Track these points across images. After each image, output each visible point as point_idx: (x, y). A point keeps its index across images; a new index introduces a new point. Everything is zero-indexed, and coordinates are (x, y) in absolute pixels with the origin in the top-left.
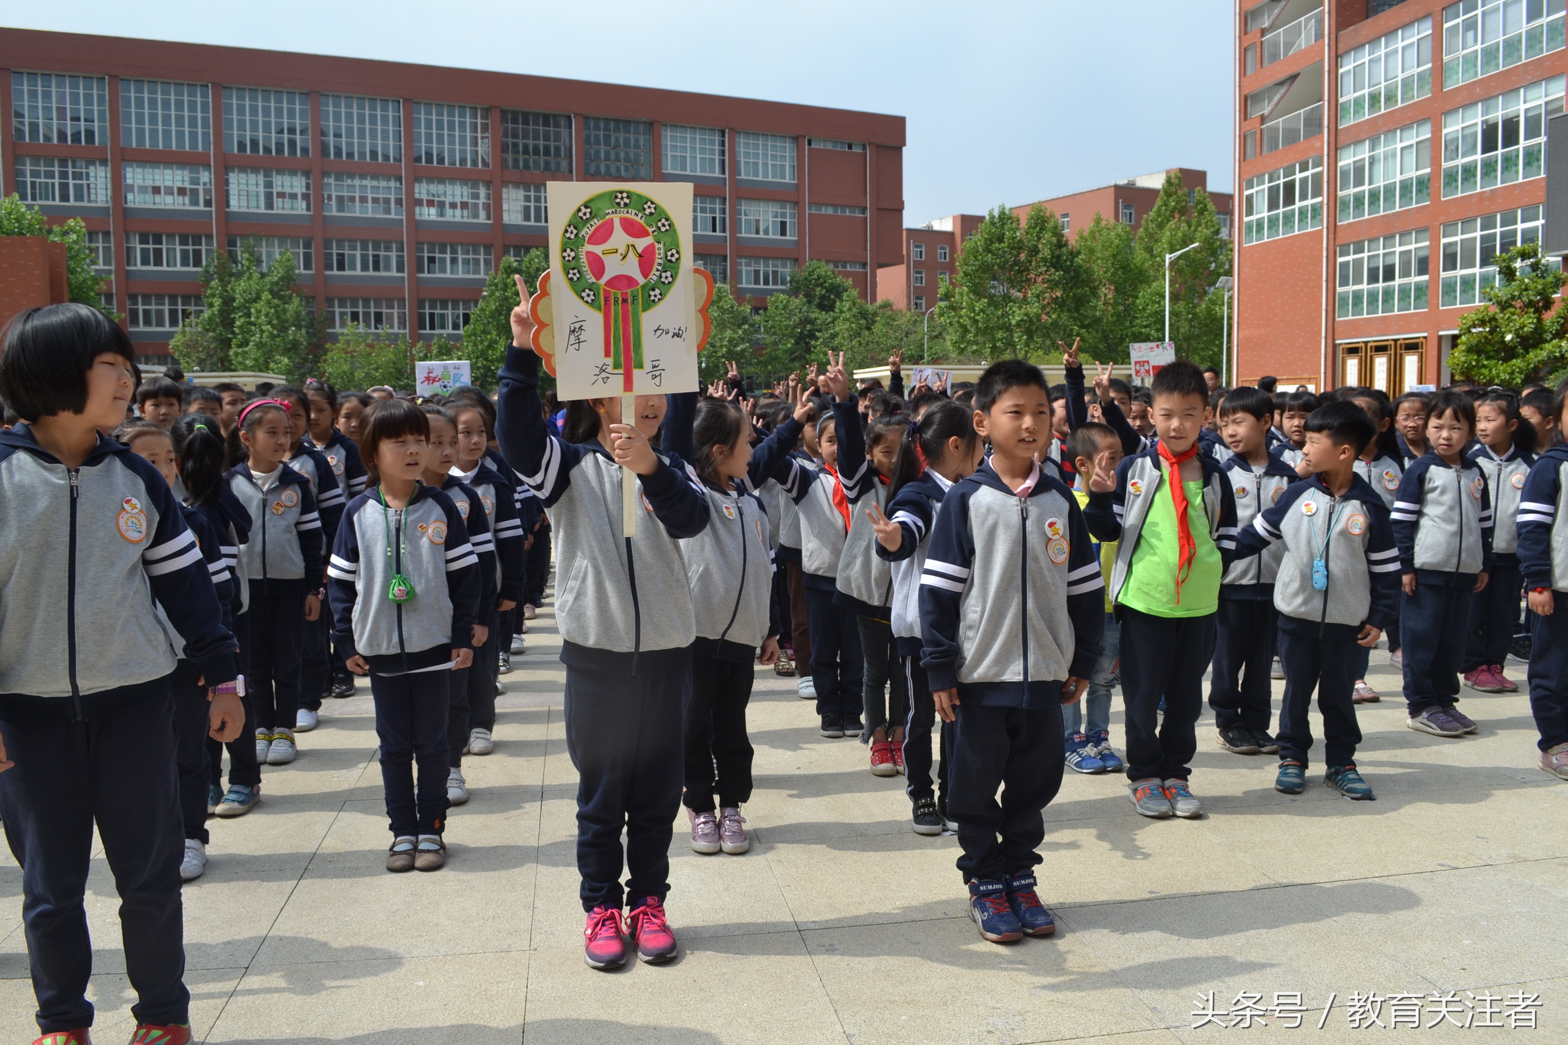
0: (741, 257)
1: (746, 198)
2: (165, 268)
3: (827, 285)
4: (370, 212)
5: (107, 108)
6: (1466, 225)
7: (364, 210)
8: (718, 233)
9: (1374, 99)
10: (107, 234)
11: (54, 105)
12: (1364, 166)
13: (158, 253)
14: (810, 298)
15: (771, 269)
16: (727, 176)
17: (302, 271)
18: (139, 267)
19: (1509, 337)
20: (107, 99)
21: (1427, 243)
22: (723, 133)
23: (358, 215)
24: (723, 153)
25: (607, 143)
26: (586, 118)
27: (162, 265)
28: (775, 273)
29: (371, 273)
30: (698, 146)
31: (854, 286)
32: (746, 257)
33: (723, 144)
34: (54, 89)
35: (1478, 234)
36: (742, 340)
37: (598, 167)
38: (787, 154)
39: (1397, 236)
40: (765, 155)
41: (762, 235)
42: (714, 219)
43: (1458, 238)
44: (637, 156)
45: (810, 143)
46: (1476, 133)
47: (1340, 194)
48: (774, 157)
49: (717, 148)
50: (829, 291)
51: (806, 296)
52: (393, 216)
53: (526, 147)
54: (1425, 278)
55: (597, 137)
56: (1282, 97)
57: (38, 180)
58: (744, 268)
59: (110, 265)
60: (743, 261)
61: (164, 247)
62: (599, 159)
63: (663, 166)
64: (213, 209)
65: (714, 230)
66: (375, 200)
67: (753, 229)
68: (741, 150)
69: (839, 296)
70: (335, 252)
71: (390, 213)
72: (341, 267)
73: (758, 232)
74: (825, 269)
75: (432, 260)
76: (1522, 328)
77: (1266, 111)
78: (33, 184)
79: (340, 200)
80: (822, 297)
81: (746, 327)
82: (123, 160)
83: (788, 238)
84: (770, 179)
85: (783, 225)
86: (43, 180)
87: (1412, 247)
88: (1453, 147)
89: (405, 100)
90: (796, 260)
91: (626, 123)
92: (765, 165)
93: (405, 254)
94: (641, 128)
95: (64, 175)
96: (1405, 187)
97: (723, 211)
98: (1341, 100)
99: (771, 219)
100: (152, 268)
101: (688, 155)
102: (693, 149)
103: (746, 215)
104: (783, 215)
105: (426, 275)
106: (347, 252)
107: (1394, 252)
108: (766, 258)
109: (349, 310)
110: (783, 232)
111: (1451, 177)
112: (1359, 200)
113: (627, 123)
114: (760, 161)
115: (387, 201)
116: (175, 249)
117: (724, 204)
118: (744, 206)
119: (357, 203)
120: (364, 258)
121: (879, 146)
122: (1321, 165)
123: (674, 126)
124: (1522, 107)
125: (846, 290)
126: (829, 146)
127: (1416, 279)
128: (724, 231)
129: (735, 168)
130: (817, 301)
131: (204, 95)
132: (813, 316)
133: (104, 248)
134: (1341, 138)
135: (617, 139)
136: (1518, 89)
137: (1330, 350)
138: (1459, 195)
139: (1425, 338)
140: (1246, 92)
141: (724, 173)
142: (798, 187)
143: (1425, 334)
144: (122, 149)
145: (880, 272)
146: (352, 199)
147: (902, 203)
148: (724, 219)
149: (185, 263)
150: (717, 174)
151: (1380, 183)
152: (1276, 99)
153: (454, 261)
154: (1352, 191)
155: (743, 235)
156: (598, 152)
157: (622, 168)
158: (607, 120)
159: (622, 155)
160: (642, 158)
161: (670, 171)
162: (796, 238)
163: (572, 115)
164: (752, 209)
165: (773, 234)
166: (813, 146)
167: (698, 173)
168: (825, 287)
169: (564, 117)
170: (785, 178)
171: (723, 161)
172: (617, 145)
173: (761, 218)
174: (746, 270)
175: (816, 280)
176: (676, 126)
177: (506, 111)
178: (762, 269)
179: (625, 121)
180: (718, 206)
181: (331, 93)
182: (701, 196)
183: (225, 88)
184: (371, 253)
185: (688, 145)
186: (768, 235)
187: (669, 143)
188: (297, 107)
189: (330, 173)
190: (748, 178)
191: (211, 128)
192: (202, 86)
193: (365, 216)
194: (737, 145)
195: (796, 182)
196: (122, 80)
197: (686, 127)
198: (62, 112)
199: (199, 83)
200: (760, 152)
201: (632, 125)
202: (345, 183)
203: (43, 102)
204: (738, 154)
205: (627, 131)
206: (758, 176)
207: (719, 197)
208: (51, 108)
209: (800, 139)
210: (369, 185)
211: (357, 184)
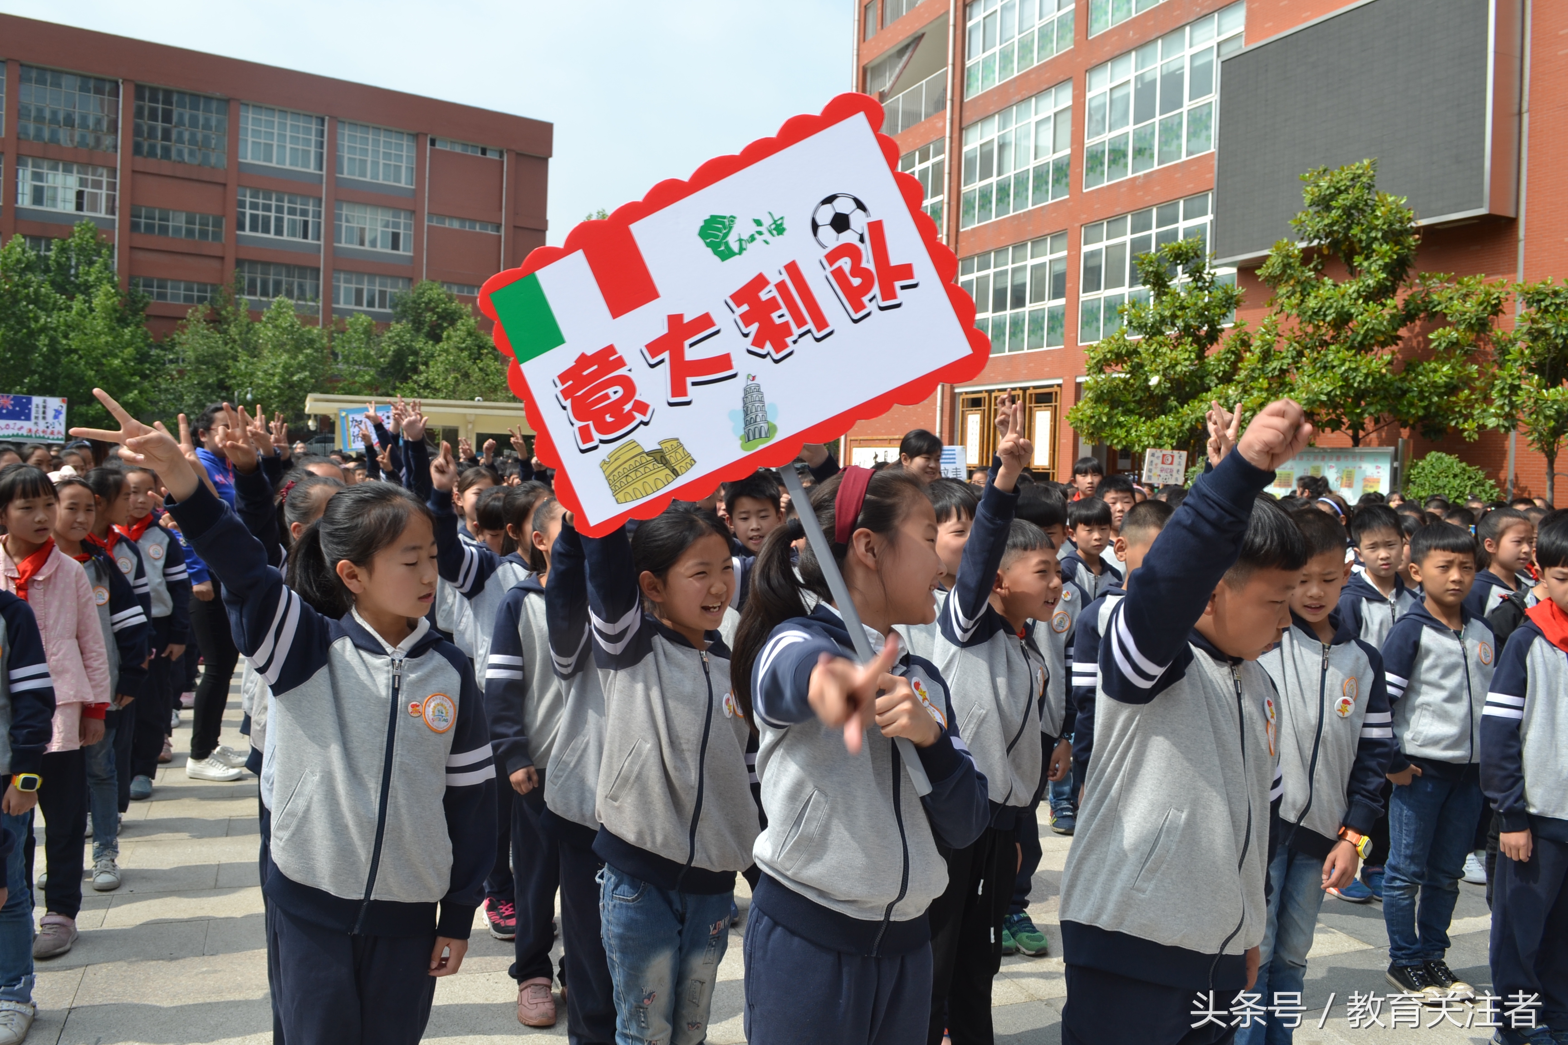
0: (339, 271)
1: (347, 202)
3: (439, 310)
6: (1114, 226)
8: (310, 241)
9: (1006, 57)
12: (992, 151)
14: (418, 323)
15: (377, 288)
16: (324, 172)
19: (1154, 380)
21: (1064, 253)
24: (321, 145)
25: (167, 117)
26: (140, 87)
28: (383, 294)
30: (288, 134)
32: (346, 272)
33: (321, 134)
35: (1127, 238)
36: (302, 368)
37: (152, 147)
38: (404, 154)
39: (1029, 244)
40: (376, 152)
41: (367, 247)
42: (305, 223)
43: (1101, 245)
44: (207, 139)
45: (433, 143)
46: (1128, 95)
47: (964, 189)
48: (387, 156)
49: (313, 138)
50: (441, 317)
51: (414, 322)
53: (54, 113)
54: (1062, 301)
55: (154, 111)
56: (905, 67)
58: (343, 285)
60: (342, 276)
62: (155, 137)
63: (241, 154)
65: (305, 236)
67: (357, 239)
68: (345, 142)
69: (452, 323)
73: (362, 243)
74: (437, 292)
76: (1173, 366)
77: (886, 87)
80: (432, 325)
81: (309, 351)
83: (401, 252)
84: (381, 181)
85: (395, 237)
87: (1046, 259)
88: (1099, 117)
90: (411, 280)
91: (195, 99)
92: (375, 164)
94: (214, 105)
96: (1040, 175)
97: (318, 215)
98: (968, 64)
101: (275, 143)
102: (282, 137)
103: (347, 221)
104: (396, 225)
107: (1025, 267)
108: (372, 275)
110: (395, 245)
111: (1095, 159)
112: (985, 195)
113: (195, 96)
114: (369, 159)
117: (320, 206)
118: (345, 211)
121: (518, 154)
122: (944, 152)
123: (258, 107)
124: (1188, 52)
126: (458, 149)
127: (1049, 304)
128: (319, 239)
129: (335, 163)
130: (426, 329)
132: (418, 345)
134: (967, 114)
136: (1183, 26)
137: (947, 401)
138: (1106, 184)
139: (1059, 385)
140: (864, 62)
141: (321, 169)
142: (417, 193)
143: (1060, 381)
147: (545, 223)
148: (319, 223)
150: (312, 169)
151: (1010, 173)
152: (897, 70)
154: (977, 185)
155: (343, 245)
156: (153, 128)
157: (186, 151)
158: (168, 92)
159: (186, 136)
160: (213, 142)
161: (249, 160)
162: (411, 254)
163: (120, 81)
164: (356, 214)
165: (382, 247)
166: (438, 147)
167: (287, 166)
168: (437, 313)
169: (110, 81)
170: (400, 182)
171: (321, 154)
172: (181, 122)
173: (367, 227)
174: (345, 287)
175: (427, 304)
176: (261, 107)
177: (31, 67)
178: (365, 287)
179: (192, 95)
180: (311, 208)
182: (290, 194)
185: (276, 131)
186: (376, 247)
187: (250, 127)
190: (353, 178)
194: (339, 137)
195: (413, 187)
197: (274, 110)
200: (370, 148)
201: (202, 100)
204: (340, 148)
205: (195, 107)
206: (365, 177)
207: (313, 197)
209: (421, 137)
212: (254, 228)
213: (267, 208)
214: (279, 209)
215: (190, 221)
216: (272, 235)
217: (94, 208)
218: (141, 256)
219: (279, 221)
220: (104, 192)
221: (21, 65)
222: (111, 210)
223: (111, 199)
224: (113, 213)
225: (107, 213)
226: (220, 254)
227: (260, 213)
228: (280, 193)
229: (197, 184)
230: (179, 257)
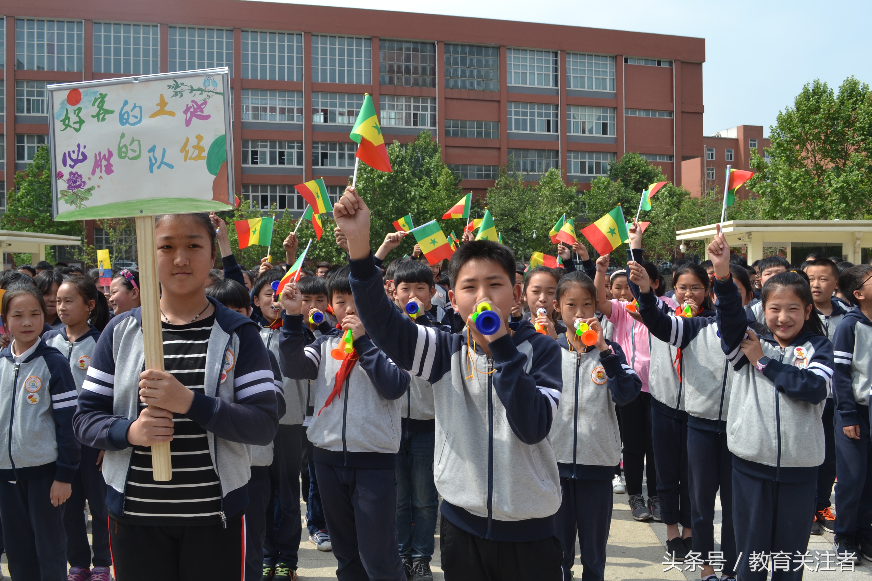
0: (570, 151)
1: (574, 105)
3: (641, 171)
4: (278, 119)
5: (83, 44)
7: (273, 117)
8: (551, 133)
11: (46, 43)
15: (594, 161)
16: (559, 87)
20: (83, 37)
22: (556, 54)
23: (268, 121)
24: (556, 70)
25: (463, 63)
26: (447, 44)
28: (598, 164)
29: (278, 166)
30: (536, 65)
31: (663, 173)
32: (574, 151)
33: (556, 63)
34: (45, 31)
37: (456, 82)
38: (608, 70)
40: (590, 71)
41: (587, 134)
42: (549, 122)
44: (487, 73)
45: (626, 61)
48: (597, 72)
49: (551, 66)
50: (643, 177)
51: (622, 180)
52: (295, 122)
53: (399, 67)
55: (455, 59)
57: (32, 98)
58: (573, 160)
60: (572, 155)
62: (457, 76)
63: (508, 81)
65: (549, 130)
66: (282, 111)
67: (580, 129)
68: (571, 67)
70: (250, 150)
71: (293, 120)
72: (255, 161)
73: (584, 132)
74: (639, 159)
75: (324, 156)
78: (28, 100)
79: (255, 109)
80: (637, 182)
83: (608, 136)
84: (594, 90)
85: (605, 125)
86: (36, 98)
89: (305, 33)
90: (615, 153)
92: (590, 79)
93: (304, 151)
94: (491, 51)
99: (594, 121)
101: (528, 72)
102: (532, 67)
103: (574, 118)
104: (604, 118)
105: (320, 167)
106: (259, 150)
108: (591, 152)
109: (260, 194)
110: (605, 132)
113: (479, 47)
114: (586, 76)
115: (291, 111)
117: (557, 110)
118: (573, 111)
119: (268, 113)
120: (273, 154)
121: (682, 62)
123: (517, 50)
125: (657, 176)
126: (642, 63)
128: (557, 131)
129: (566, 82)
130: (632, 185)
131: (155, 33)
135: (471, 60)
141: (556, 85)
142: (617, 96)
144: (93, 74)
145: (684, 164)
146: (265, 109)
147: (702, 107)
148: (557, 121)
150: (551, 86)
153: (342, 156)
155: (572, 134)
156: (456, 70)
157: (475, 82)
158: (464, 46)
159: (475, 73)
160: (491, 74)
161: (513, 84)
162: (615, 136)
163: (436, 42)
164: (579, 113)
165: (596, 133)
166: (629, 63)
167: (536, 86)
168: (639, 173)
169: (430, 43)
170: (606, 89)
171: (556, 76)
172: (471, 65)
173: (587, 121)
174: (574, 161)
175: (631, 168)
176: (519, 50)
177: (385, 40)
178: (587, 161)
179: (478, 47)
180: (551, 112)
181: (250, 30)
182: (538, 103)
183: (170, 27)
184: (278, 150)
185: (528, 64)
186: (592, 134)
187: (513, 63)
188: (224, 40)
189: (248, 89)
190: (577, 89)
191: (159, 57)
192: (153, 26)
193: (274, 122)
194: (567, 63)
195: (615, 92)
196: (95, 23)
197: (526, 50)
198: (51, 47)
199: (151, 24)
200: (586, 68)
201: (483, 49)
202: (259, 97)
203: (37, 41)
204: (568, 70)
205: (479, 54)
206: (584, 88)
207: (553, 104)
208: (43, 45)
209: (618, 58)
210: (277, 98)
211: (268, 98)
212: (517, 128)
213: (525, 114)
214: (532, 114)
215: (479, 127)
216: (528, 132)
217: (423, 124)
218: (451, 151)
219: (532, 122)
220: (429, 113)
221: (380, 40)
222: (433, 124)
223: (433, 117)
224: (435, 126)
225: (431, 126)
226: (498, 147)
227: (521, 117)
228: (533, 103)
229: (483, 103)
230: (473, 150)
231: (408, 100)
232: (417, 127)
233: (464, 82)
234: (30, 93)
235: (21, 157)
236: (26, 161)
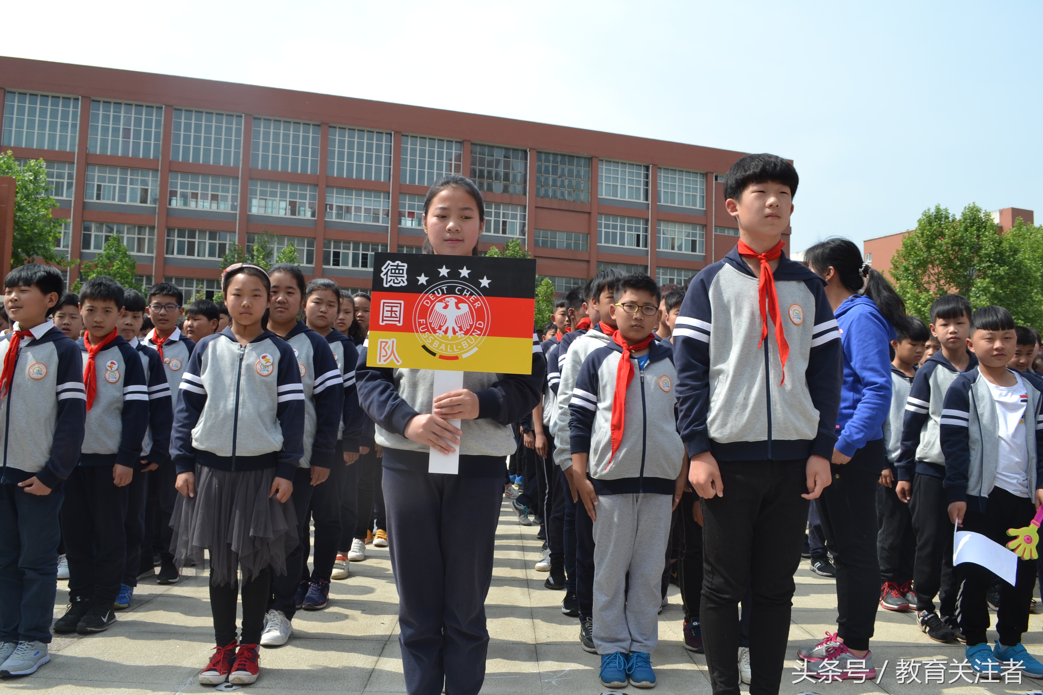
0: (659, 267)
1: (664, 221)
2: (196, 257)
4: (362, 219)
5: (162, 131)
7: (358, 217)
8: (641, 248)
10: (152, 228)
11: (121, 127)
13: (192, 245)
15: (682, 278)
16: (650, 202)
17: (304, 264)
18: (176, 255)
20: (163, 123)
22: (647, 168)
23: (352, 221)
24: (647, 184)
25: (555, 172)
26: (539, 153)
27: (194, 255)
29: (360, 268)
30: (627, 178)
32: (663, 267)
33: (647, 176)
34: (122, 114)
37: (546, 191)
38: (698, 187)
40: (681, 187)
41: (676, 251)
42: (638, 236)
44: (578, 183)
45: (716, 179)
48: (688, 189)
49: (642, 179)
52: (380, 224)
53: (490, 173)
55: (547, 168)
57: (103, 184)
58: (661, 277)
59: (152, 253)
60: (661, 271)
61: (196, 240)
62: (548, 185)
63: (599, 193)
64: (238, 212)
65: (638, 245)
66: (367, 211)
67: (670, 246)
68: (662, 181)
70: (332, 250)
71: (378, 222)
72: (336, 263)
73: (673, 248)
78: (99, 187)
79: (340, 208)
82: (170, 171)
83: (697, 253)
84: (684, 206)
85: (694, 242)
86: (107, 184)
89: (395, 132)
91: (571, 158)
92: (681, 194)
94: (583, 162)
95: (123, 181)
97: (646, 230)
100: (185, 257)
101: (619, 184)
102: (623, 180)
103: (664, 234)
104: (694, 235)
106: (341, 251)
108: (680, 269)
110: (694, 249)
114: (677, 192)
115: (376, 212)
116: (205, 242)
117: (647, 224)
118: (663, 227)
119: (353, 213)
120: (355, 256)
128: (646, 246)
129: (656, 195)
131: (239, 124)
133: (149, 239)
141: (647, 199)
142: (706, 213)
144: (170, 162)
146: (349, 209)
148: (646, 236)
149: (212, 254)
150: (642, 200)
155: (661, 250)
156: (547, 179)
157: (566, 193)
158: (555, 155)
159: (566, 183)
160: (582, 185)
161: (604, 197)
162: (704, 254)
163: (528, 149)
164: (669, 229)
165: (685, 250)
166: (719, 181)
167: (627, 199)
169: (522, 150)
170: (696, 206)
171: (647, 190)
172: (563, 175)
173: (676, 237)
174: (663, 278)
176: (610, 162)
177: (476, 144)
178: (675, 278)
179: (570, 156)
180: (642, 226)
181: (338, 126)
182: (628, 217)
183: (255, 118)
184: (361, 252)
185: (619, 176)
186: (681, 250)
187: (604, 175)
188: (311, 135)
189: (333, 187)
190: (667, 204)
191: (242, 149)
192: (237, 116)
193: (358, 223)
194: (658, 178)
195: (704, 209)
196: (176, 109)
197: (618, 163)
198: (127, 132)
199: (235, 114)
200: (677, 184)
201: (575, 159)
202: (344, 196)
203: (113, 124)
204: (659, 185)
205: (571, 163)
206: (674, 203)
207: (643, 219)
208: (119, 128)
209: (709, 175)
210: (363, 198)
211: (354, 197)
212: (607, 241)
213: (615, 227)
214: (622, 228)
215: (568, 238)
216: (618, 245)
217: (512, 232)
218: (540, 261)
219: (622, 235)
220: (518, 222)
221: (471, 144)
222: (523, 232)
223: (523, 226)
224: (524, 235)
225: (520, 235)
226: (587, 259)
227: (611, 230)
228: (623, 217)
229: (573, 214)
230: (562, 262)
231: (497, 207)
232: (505, 236)
233: (554, 192)
234: (102, 179)
235: (87, 246)
236: (92, 250)
